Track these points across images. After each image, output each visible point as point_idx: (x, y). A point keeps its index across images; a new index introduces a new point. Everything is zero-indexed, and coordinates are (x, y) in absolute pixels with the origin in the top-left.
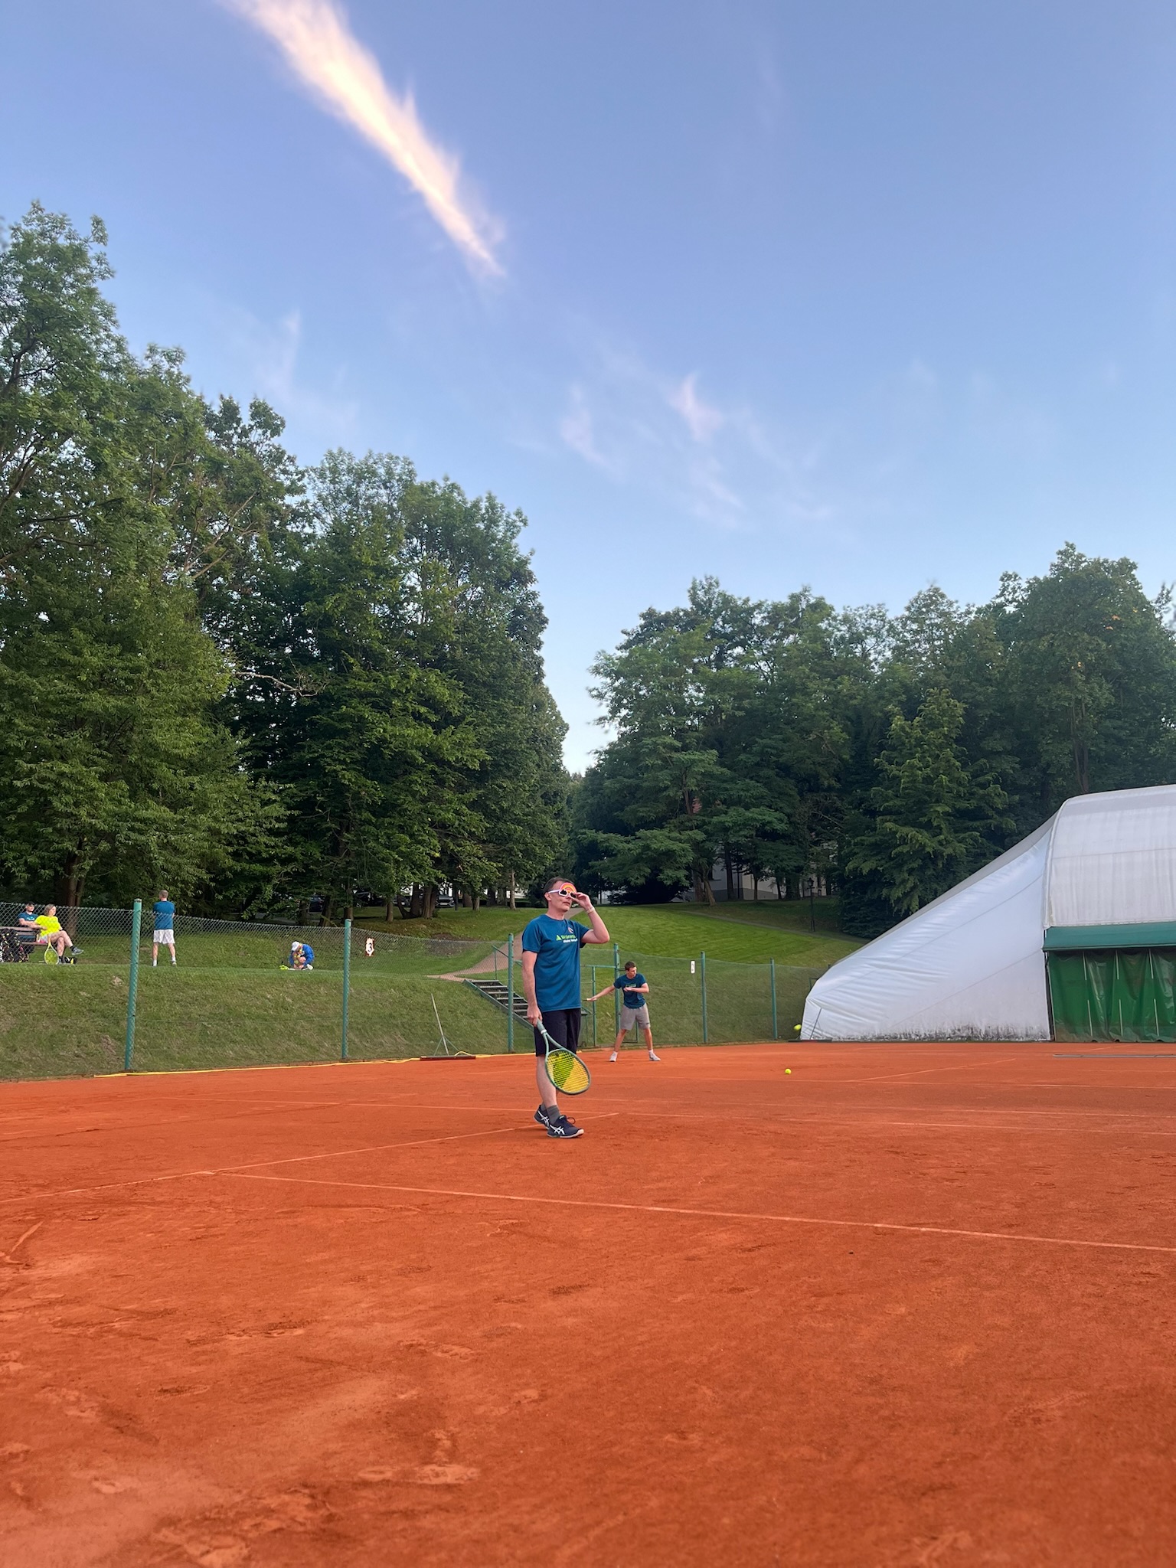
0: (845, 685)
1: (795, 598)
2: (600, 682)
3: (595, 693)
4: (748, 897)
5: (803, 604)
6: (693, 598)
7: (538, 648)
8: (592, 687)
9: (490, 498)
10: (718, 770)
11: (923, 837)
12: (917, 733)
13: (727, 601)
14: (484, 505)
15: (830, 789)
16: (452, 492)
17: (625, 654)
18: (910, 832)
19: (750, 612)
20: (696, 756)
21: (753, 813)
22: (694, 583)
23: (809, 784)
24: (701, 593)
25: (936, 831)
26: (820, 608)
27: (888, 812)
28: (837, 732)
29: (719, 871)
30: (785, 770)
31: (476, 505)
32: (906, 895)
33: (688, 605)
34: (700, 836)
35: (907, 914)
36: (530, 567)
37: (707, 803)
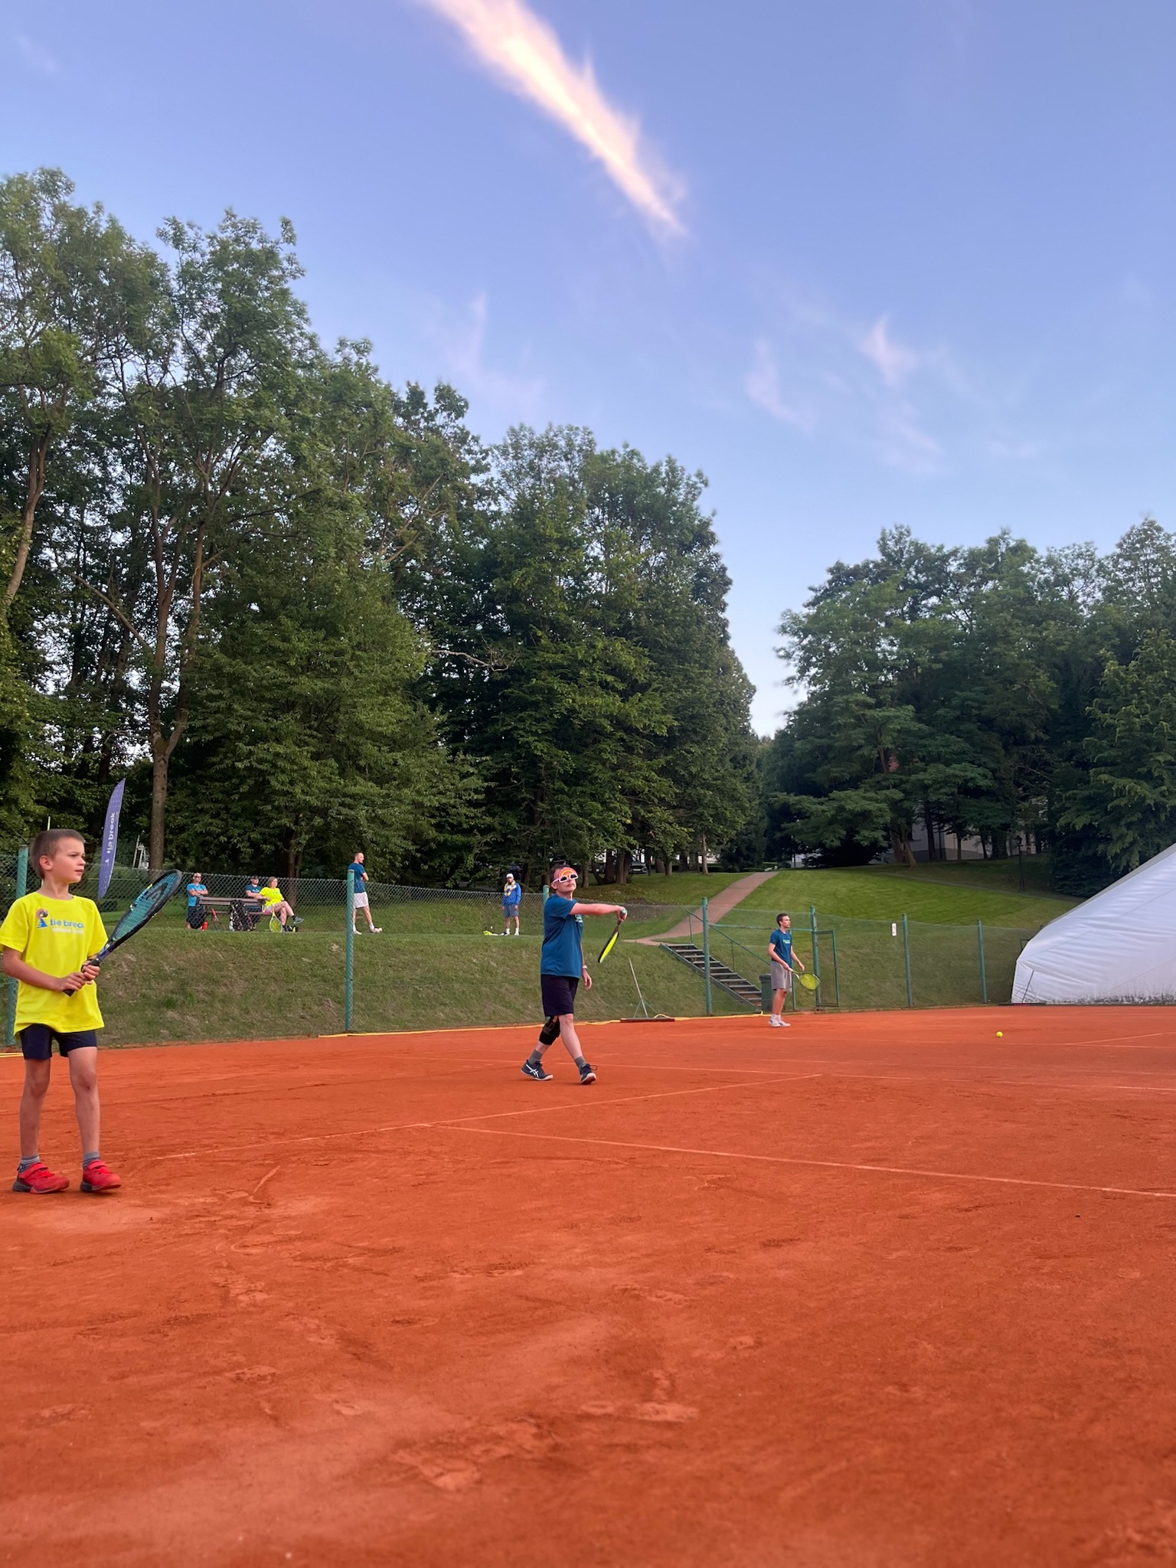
0: (1051, 631)
1: (993, 542)
2: (787, 641)
3: (782, 653)
4: (951, 857)
5: (1003, 549)
6: (883, 548)
7: (723, 610)
8: (779, 647)
9: (670, 462)
10: (916, 726)
11: (1143, 789)
12: (1134, 677)
13: (919, 549)
14: (663, 469)
15: (1038, 740)
16: (632, 458)
17: (813, 611)
18: (1128, 783)
19: (945, 559)
20: (891, 712)
21: (955, 769)
22: (883, 533)
23: (1014, 737)
24: (891, 544)
25: (1156, 782)
26: (1022, 551)
27: (1102, 763)
28: (1044, 680)
29: (919, 831)
30: (987, 723)
31: (656, 470)
32: (1124, 850)
33: (878, 557)
34: (898, 795)
35: (1126, 871)
36: (712, 528)
37: (904, 760)
